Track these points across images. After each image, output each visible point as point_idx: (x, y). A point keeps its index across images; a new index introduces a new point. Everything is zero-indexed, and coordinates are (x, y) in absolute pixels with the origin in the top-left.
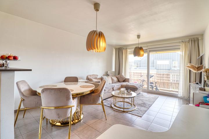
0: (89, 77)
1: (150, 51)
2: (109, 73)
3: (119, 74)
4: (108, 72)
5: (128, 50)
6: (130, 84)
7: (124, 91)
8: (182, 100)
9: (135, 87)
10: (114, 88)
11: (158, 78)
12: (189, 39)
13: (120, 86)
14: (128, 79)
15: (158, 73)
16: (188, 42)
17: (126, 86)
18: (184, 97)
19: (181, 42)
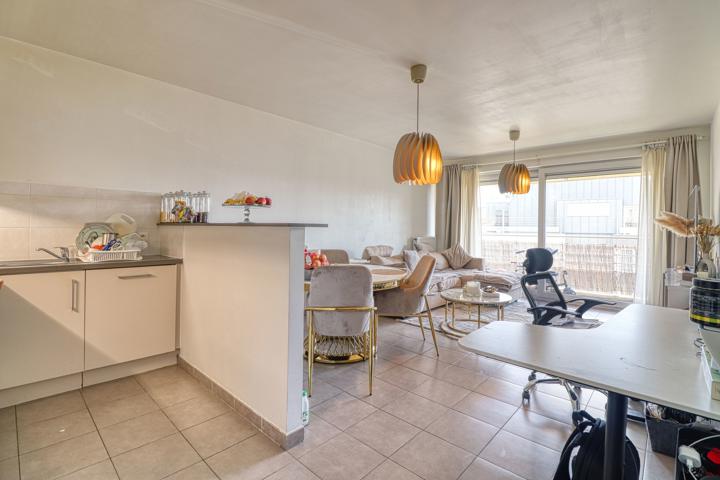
0: (372, 253)
1: (547, 175)
2: (419, 242)
3: (449, 246)
4: (419, 238)
5: (479, 173)
6: (486, 274)
7: (477, 288)
9: (503, 280)
10: (442, 285)
11: (570, 261)
12: (668, 139)
13: (457, 279)
14: (480, 260)
15: (570, 244)
16: (665, 149)
17: (477, 277)
19: (644, 148)
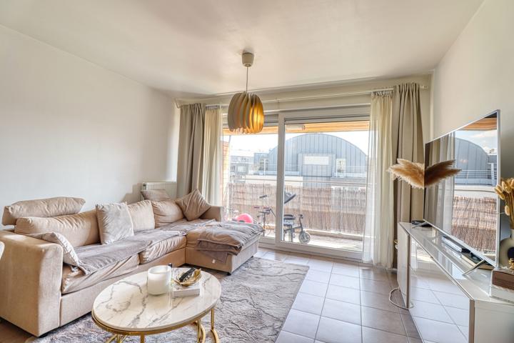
0: (20, 213)
1: (285, 120)
2: (148, 189)
3: (190, 191)
4: (145, 185)
8: (372, 274)
9: (233, 240)
11: (306, 202)
12: (395, 87)
13: (180, 238)
14: (218, 209)
15: (306, 188)
16: (391, 98)
17: (201, 237)
18: (380, 263)
19: (372, 95)
